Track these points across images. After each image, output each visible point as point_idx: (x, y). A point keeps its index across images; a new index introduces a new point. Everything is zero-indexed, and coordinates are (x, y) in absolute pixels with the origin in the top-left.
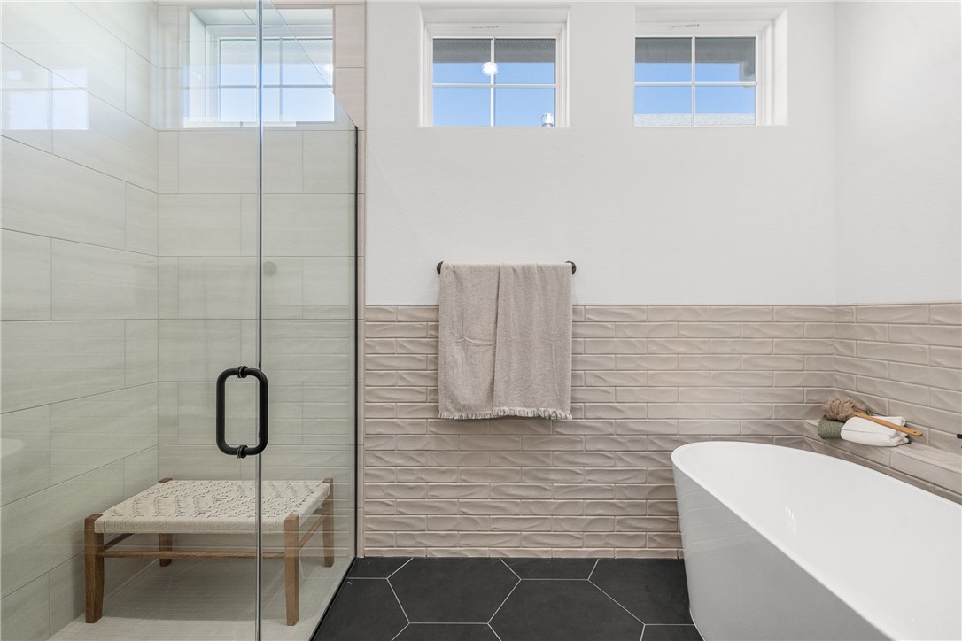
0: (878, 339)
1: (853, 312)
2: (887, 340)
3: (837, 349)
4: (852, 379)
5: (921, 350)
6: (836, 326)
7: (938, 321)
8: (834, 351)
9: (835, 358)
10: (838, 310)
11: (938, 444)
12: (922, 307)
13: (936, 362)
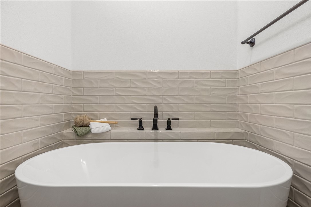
0: (94, 86)
1: (82, 74)
2: (98, 86)
3: (73, 93)
4: (81, 106)
5: (112, 90)
6: (72, 81)
7: (118, 78)
8: (71, 94)
9: (72, 97)
10: (74, 73)
11: (118, 126)
12: (112, 72)
13: (118, 94)
